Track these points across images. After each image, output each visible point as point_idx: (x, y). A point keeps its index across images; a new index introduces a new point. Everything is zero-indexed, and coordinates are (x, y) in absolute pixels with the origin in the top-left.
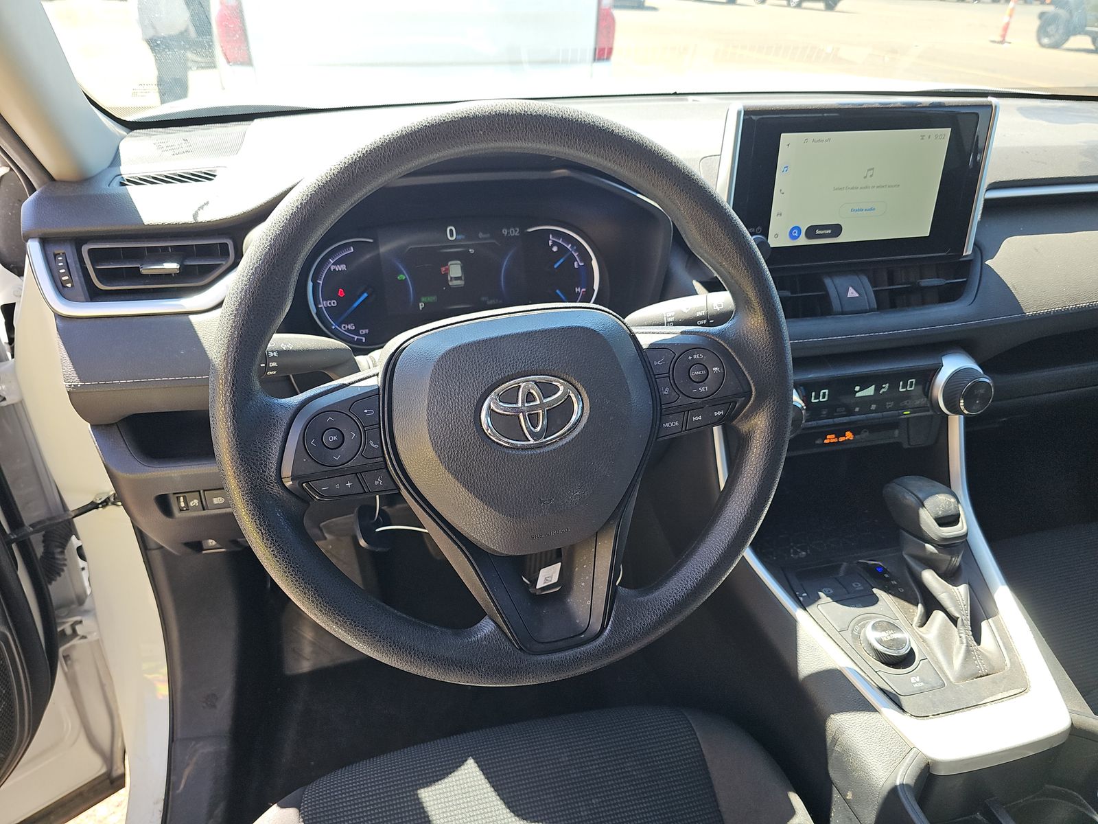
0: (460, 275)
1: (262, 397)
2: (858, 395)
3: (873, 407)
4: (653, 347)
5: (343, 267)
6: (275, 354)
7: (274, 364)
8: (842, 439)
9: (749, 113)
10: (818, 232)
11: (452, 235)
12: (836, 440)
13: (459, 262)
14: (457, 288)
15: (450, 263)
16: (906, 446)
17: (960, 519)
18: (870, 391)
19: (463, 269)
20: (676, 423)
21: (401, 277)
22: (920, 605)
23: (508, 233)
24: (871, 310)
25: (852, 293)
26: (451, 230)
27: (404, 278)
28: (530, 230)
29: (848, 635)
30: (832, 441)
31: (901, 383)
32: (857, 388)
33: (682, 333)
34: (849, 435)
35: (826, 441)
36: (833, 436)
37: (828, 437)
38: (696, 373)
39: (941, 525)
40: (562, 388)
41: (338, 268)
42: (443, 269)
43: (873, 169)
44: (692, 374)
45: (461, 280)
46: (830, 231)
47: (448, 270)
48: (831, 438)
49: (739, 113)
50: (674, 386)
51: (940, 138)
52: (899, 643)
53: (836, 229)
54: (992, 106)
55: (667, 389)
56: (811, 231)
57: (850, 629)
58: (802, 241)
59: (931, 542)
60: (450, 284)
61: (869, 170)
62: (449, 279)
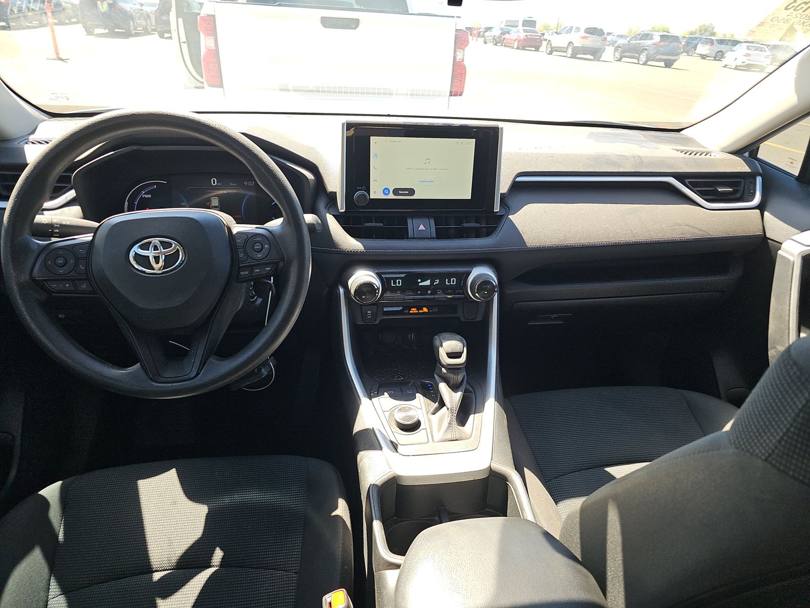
0: (217, 205)
1: (27, 236)
2: (420, 284)
3: (429, 292)
4: (238, 233)
5: (150, 196)
6: (58, 226)
7: (57, 231)
8: (421, 311)
9: (349, 126)
10: (400, 192)
11: (214, 183)
12: (417, 312)
13: (217, 198)
15: (212, 198)
16: (463, 320)
17: (463, 355)
18: (428, 283)
19: (220, 202)
20: (247, 273)
21: (183, 204)
22: (437, 403)
23: (248, 184)
24: (431, 238)
25: (422, 227)
26: (214, 180)
29: (387, 414)
30: (415, 312)
31: (447, 280)
32: (419, 281)
33: (256, 228)
34: (425, 310)
35: (410, 312)
36: (415, 309)
37: (412, 309)
38: (258, 247)
39: (450, 357)
40: (173, 245)
41: (146, 196)
43: (429, 159)
44: (255, 248)
46: (408, 192)
47: (210, 201)
48: (414, 310)
49: (343, 124)
50: (246, 253)
51: (470, 145)
52: (410, 417)
53: (412, 192)
54: (498, 128)
55: (242, 254)
56: (396, 192)
57: (390, 412)
58: (391, 196)
59: (443, 366)
61: (427, 159)
62: (211, 207)
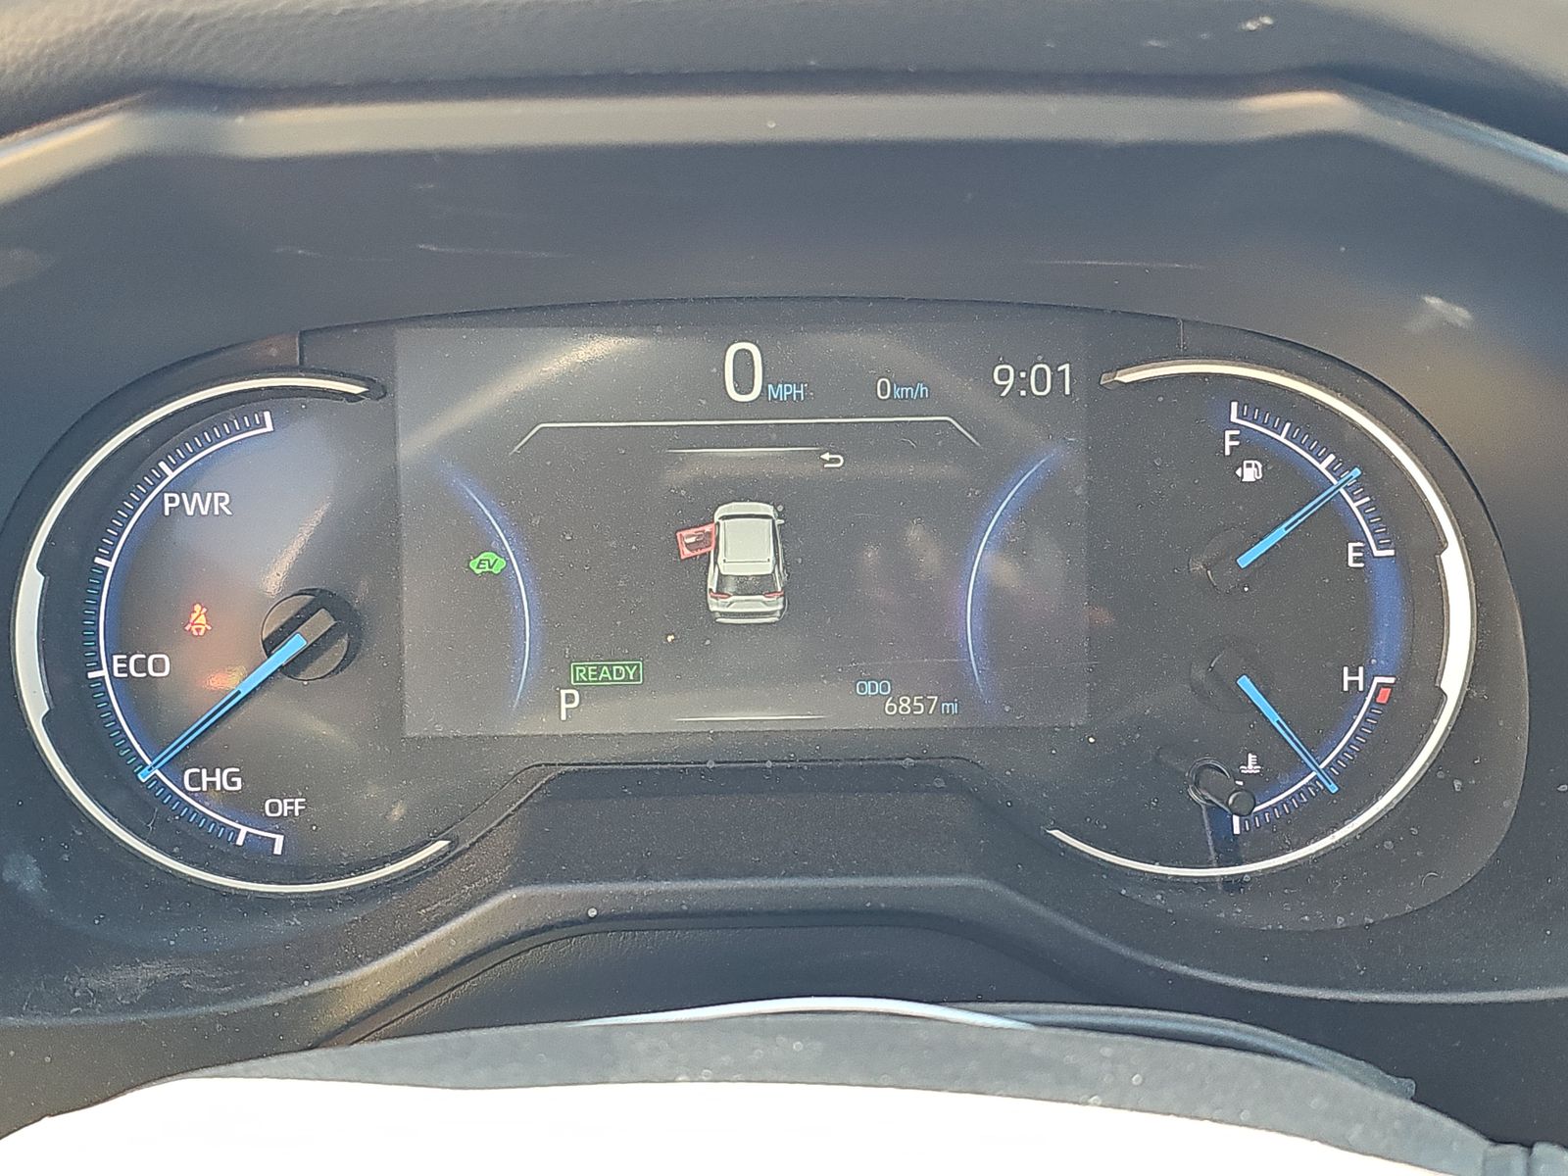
0: (767, 568)
11: (744, 380)
13: (769, 510)
14: (748, 631)
15: (721, 511)
19: (786, 542)
21: (489, 562)
26: (743, 358)
27: (500, 565)
28: (1128, 377)
42: (688, 537)
45: (772, 592)
47: (712, 541)
60: (715, 606)
62: (712, 584)
